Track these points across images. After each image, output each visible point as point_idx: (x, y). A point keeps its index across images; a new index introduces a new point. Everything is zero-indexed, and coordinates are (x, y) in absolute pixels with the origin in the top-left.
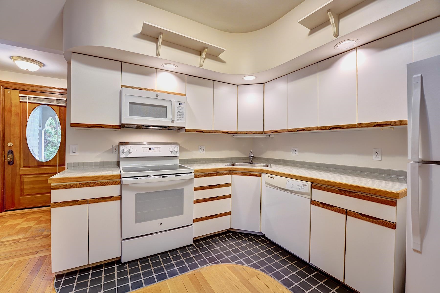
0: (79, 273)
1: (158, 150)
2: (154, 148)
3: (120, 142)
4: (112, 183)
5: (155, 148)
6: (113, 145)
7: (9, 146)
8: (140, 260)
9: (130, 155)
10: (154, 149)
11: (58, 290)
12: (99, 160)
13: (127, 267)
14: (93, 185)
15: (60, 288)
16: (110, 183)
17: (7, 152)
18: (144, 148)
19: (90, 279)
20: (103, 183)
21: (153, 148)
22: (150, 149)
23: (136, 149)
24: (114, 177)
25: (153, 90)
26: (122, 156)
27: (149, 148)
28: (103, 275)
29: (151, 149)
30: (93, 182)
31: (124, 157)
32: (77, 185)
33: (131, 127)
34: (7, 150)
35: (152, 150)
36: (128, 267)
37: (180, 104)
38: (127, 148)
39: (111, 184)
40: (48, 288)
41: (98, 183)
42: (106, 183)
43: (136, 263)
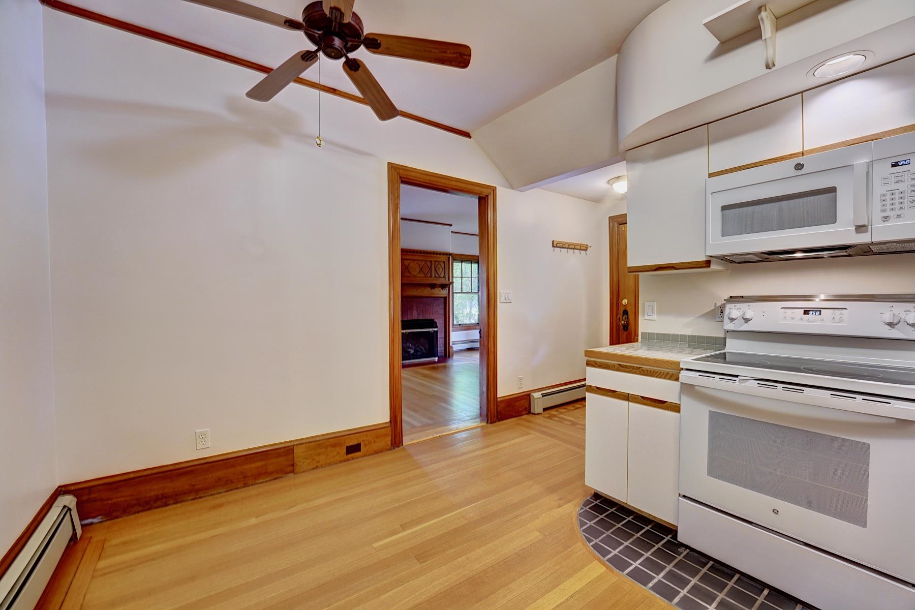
0: (617, 509)
1: (835, 316)
2: (820, 311)
3: (731, 297)
4: (666, 376)
5: (822, 310)
6: (717, 303)
7: (624, 304)
8: (716, 564)
9: (746, 325)
10: (820, 314)
11: (582, 508)
12: (688, 332)
13: (682, 553)
14: (636, 371)
15: (585, 508)
16: (661, 374)
17: (622, 313)
18: (788, 311)
19: (619, 525)
20: (651, 371)
21: (816, 311)
22: (806, 312)
23: (764, 312)
24: (670, 364)
25: (791, 155)
26: (729, 326)
27: (802, 311)
28: (638, 535)
29: (811, 313)
30: (637, 367)
31: (733, 329)
32: (614, 366)
33: (748, 260)
34: (622, 309)
35: (810, 317)
36: (682, 555)
37: (895, 165)
38: (740, 308)
39: (663, 376)
40: (578, 500)
41: (642, 370)
42: (656, 373)
43: (704, 560)
